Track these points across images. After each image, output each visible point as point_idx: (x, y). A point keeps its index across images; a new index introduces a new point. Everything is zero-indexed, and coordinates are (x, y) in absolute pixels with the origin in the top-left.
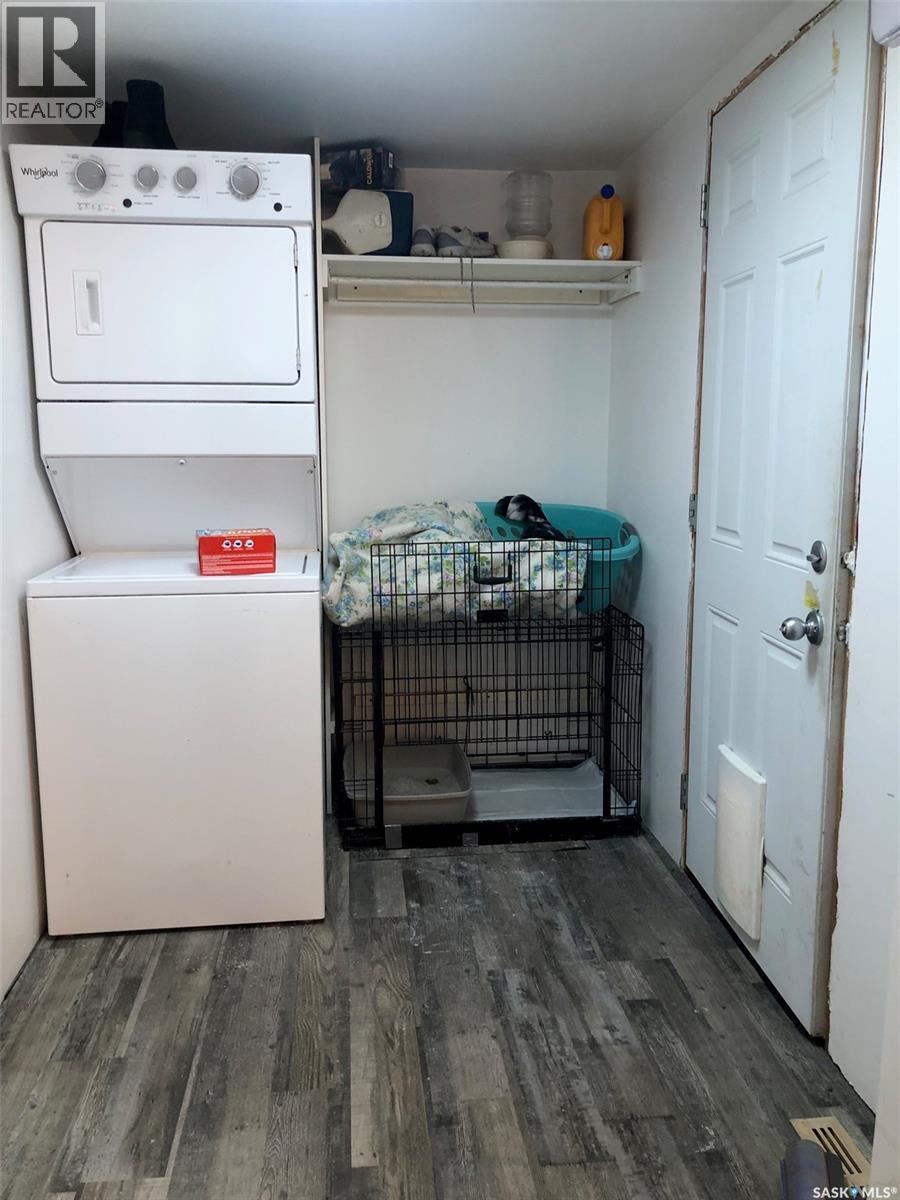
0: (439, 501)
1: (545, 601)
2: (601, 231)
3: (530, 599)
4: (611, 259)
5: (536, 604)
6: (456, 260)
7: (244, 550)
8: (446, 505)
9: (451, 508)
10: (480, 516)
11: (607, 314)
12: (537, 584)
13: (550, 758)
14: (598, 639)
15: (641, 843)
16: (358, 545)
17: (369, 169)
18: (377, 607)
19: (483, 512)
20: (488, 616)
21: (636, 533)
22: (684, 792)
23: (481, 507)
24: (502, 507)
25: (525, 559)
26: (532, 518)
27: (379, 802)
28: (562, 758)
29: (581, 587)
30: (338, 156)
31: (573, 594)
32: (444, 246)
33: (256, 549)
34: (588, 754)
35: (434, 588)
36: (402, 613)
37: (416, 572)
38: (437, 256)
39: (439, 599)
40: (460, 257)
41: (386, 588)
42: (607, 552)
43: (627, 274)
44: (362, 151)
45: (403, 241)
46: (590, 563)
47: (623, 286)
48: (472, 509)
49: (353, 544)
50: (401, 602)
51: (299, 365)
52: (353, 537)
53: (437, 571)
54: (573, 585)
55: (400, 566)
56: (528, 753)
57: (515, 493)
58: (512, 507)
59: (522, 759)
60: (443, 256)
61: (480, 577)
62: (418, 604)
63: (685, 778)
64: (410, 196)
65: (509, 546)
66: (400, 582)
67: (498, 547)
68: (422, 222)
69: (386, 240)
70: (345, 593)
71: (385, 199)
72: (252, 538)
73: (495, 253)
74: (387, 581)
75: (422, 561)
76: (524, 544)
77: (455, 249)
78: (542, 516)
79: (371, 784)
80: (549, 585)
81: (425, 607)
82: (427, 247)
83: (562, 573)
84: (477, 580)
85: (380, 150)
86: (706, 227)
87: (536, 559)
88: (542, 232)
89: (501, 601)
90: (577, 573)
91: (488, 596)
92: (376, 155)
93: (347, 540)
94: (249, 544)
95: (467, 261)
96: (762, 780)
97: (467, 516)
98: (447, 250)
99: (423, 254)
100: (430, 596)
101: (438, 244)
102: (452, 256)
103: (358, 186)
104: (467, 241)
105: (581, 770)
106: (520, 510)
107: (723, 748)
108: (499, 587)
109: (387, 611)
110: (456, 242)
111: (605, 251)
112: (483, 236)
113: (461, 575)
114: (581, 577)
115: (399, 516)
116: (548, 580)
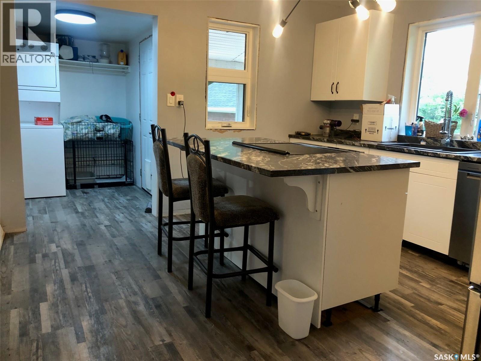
0: (86, 115)
1: (111, 136)
2: (121, 59)
3: (108, 135)
4: (124, 65)
5: (110, 137)
6: (89, 63)
7: (46, 121)
8: (88, 116)
9: (89, 117)
10: (96, 119)
11: (124, 76)
12: (109, 132)
13: (115, 176)
14: (123, 144)
15: (134, 186)
16: (67, 124)
17: (67, 41)
18: (73, 137)
19: (97, 118)
20: (99, 138)
21: (131, 123)
22: (141, 172)
23: (96, 117)
24: (101, 117)
25: (106, 127)
26: (108, 120)
27: (75, 180)
28: (118, 176)
29: (119, 133)
30: (59, 37)
31: (117, 134)
32: (86, 59)
33: (49, 120)
34: (123, 175)
35: (86, 132)
36: (79, 138)
37: (82, 129)
38: (84, 61)
39: (88, 135)
40: (90, 62)
41: (75, 132)
42: (124, 126)
43: (127, 68)
44: (66, 37)
45: (76, 57)
46: (121, 128)
47: (127, 71)
48: (94, 117)
49: (66, 123)
50: (79, 135)
51: (56, 84)
52: (66, 122)
53: (87, 129)
54: (117, 132)
55: (79, 128)
56: (109, 175)
57: (104, 114)
58: (104, 117)
59: (108, 177)
60: (86, 62)
61: (97, 130)
62: (83, 136)
63: (141, 170)
64: (77, 48)
65: (103, 124)
66: (78, 130)
67: (101, 124)
68: (80, 54)
69: (72, 57)
70: (65, 133)
71: (71, 48)
72: (48, 118)
73: (97, 61)
74: (75, 131)
75: (83, 127)
76: (106, 124)
77: (88, 60)
78: (111, 119)
79: (73, 175)
80: (112, 132)
81: (84, 137)
82: (82, 60)
83: (115, 130)
84: (96, 131)
85: (70, 38)
86: (139, 63)
87: (109, 127)
88: (108, 57)
89: (101, 136)
90: (118, 130)
91: (98, 135)
92: (69, 39)
93: (65, 122)
94: (47, 119)
95: (91, 63)
96: (150, 161)
97: (93, 119)
98: (86, 60)
99: (81, 61)
100: (86, 134)
101: (84, 59)
102: (87, 62)
103: (65, 45)
104: (91, 58)
105: (123, 178)
106: (105, 118)
107: (145, 160)
108: (101, 132)
109: (76, 137)
110: (89, 59)
111: (122, 63)
112: (94, 57)
113: (92, 130)
114: (119, 131)
115: (77, 117)
116: (112, 131)
